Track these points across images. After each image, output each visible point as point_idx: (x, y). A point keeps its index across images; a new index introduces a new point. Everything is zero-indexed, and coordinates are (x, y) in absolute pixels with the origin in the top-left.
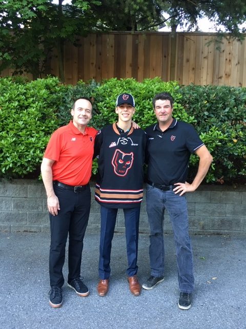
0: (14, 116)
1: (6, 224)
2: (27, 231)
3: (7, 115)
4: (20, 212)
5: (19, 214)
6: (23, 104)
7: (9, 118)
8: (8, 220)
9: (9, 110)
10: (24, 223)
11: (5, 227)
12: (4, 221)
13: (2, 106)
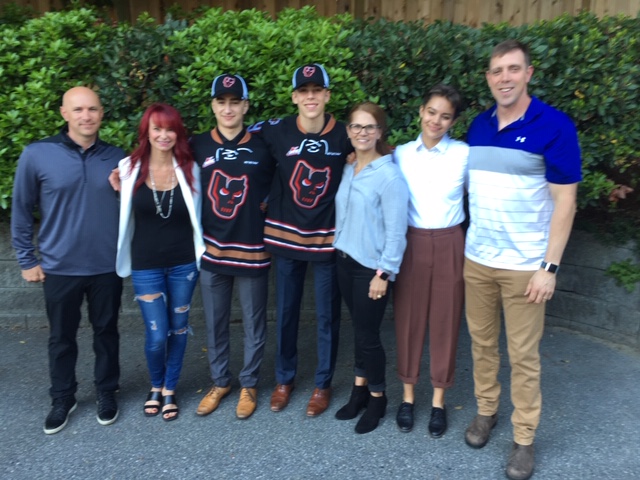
11: (16, 320)
12: (12, 309)
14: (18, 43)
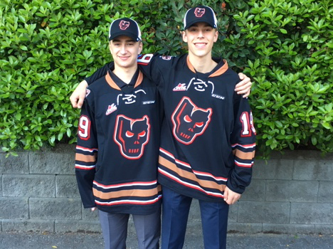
0: (73, 40)
1: (47, 219)
2: (82, 231)
3: (60, 39)
4: (71, 200)
5: (69, 203)
6: (89, 16)
7: (64, 44)
8: (50, 213)
9: (64, 29)
10: (77, 217)
11: (46, 225)
12: (43, 215)
13: (51, 20)
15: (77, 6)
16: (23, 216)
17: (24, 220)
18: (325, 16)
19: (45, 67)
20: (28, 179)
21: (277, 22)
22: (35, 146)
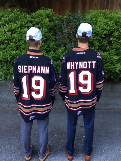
7: (21, 40)
11: (16, 107)
12: (15, 103)
13: (16, 31)
14: (32, 19)
15: (26, 25)
16: (7, 104)
17: (7, 105)
18: (119, 30)
19: (14, 49)
20: (9, 90)
21: (101, 32)
22: (11, 78)
